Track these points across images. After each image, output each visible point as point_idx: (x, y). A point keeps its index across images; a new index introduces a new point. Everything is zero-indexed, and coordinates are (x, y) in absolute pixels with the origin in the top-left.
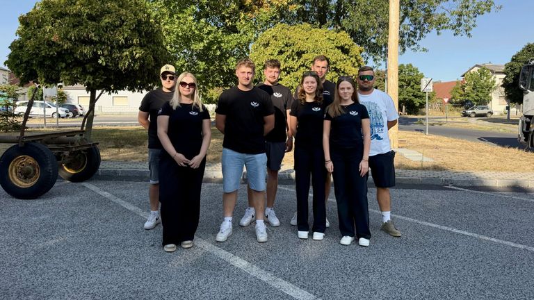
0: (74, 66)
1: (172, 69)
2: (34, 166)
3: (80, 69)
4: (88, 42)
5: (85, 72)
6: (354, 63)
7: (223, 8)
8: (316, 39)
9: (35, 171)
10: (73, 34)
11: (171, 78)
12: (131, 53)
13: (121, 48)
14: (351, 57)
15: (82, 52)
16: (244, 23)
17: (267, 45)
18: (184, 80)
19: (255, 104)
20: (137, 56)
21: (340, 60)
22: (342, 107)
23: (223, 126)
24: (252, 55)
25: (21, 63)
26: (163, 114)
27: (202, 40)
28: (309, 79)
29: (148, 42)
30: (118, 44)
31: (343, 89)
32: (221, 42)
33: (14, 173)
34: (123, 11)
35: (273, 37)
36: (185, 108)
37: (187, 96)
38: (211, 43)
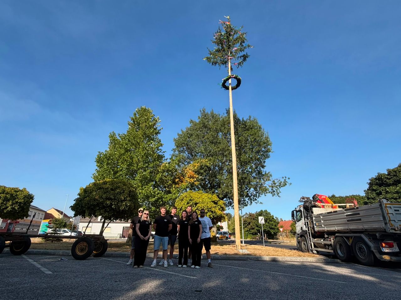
0: (102, 209)
1: (142, 209)
2: (86, 246)
3: (104, 210)
4: (109, 199)
5: (105, 211)
6: (220, 209)
7: (165, 183)
8: (203, 198)
9: (86, 248)
10: (104, 196)
11: (142, 212)
12: (126, 203)
13: (122, 201)
14: (218, 206)
15: (106, 203)
16: (174, 189)
17: (182, 200)
18: (146, 213)
19: (166, 220)
20: (128, 204)
21: (213, 207)
22: (193, 221)
23: (155, 228)
24: (176, 205)
25: (79, 207)
26: (138, 223)
27: (154, 197)
28: (184, 213)
29: (132, 199)
30: (121, 200)
31: (194, 215)
32: (163, 198)
33: (77, 249)
34: (125, 187)
35: (185, 196)
36: (145, 221)
37: (146, 217)
38: (159, 198)
